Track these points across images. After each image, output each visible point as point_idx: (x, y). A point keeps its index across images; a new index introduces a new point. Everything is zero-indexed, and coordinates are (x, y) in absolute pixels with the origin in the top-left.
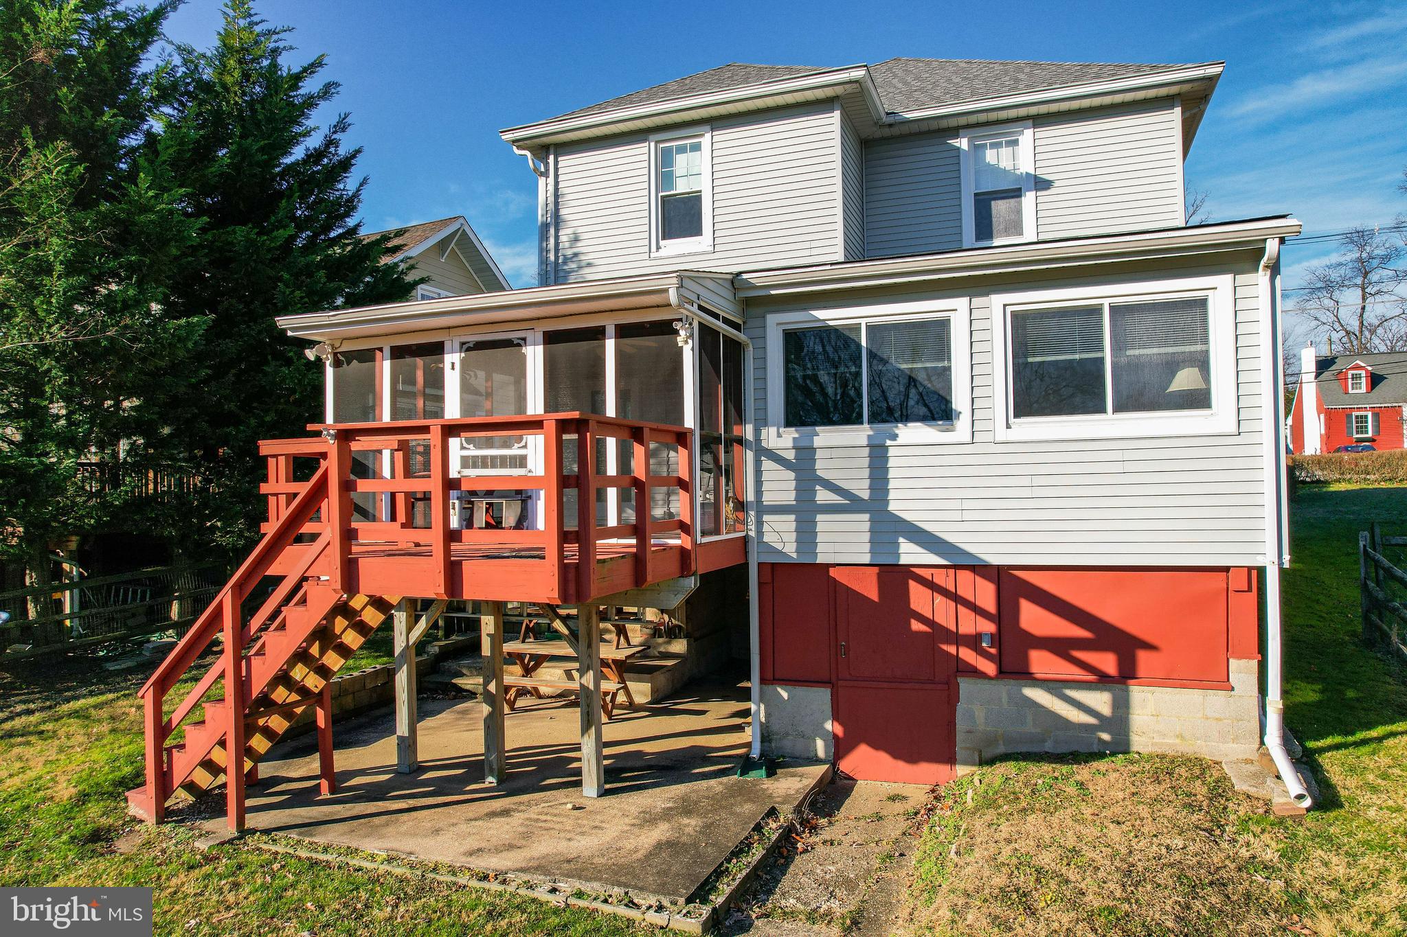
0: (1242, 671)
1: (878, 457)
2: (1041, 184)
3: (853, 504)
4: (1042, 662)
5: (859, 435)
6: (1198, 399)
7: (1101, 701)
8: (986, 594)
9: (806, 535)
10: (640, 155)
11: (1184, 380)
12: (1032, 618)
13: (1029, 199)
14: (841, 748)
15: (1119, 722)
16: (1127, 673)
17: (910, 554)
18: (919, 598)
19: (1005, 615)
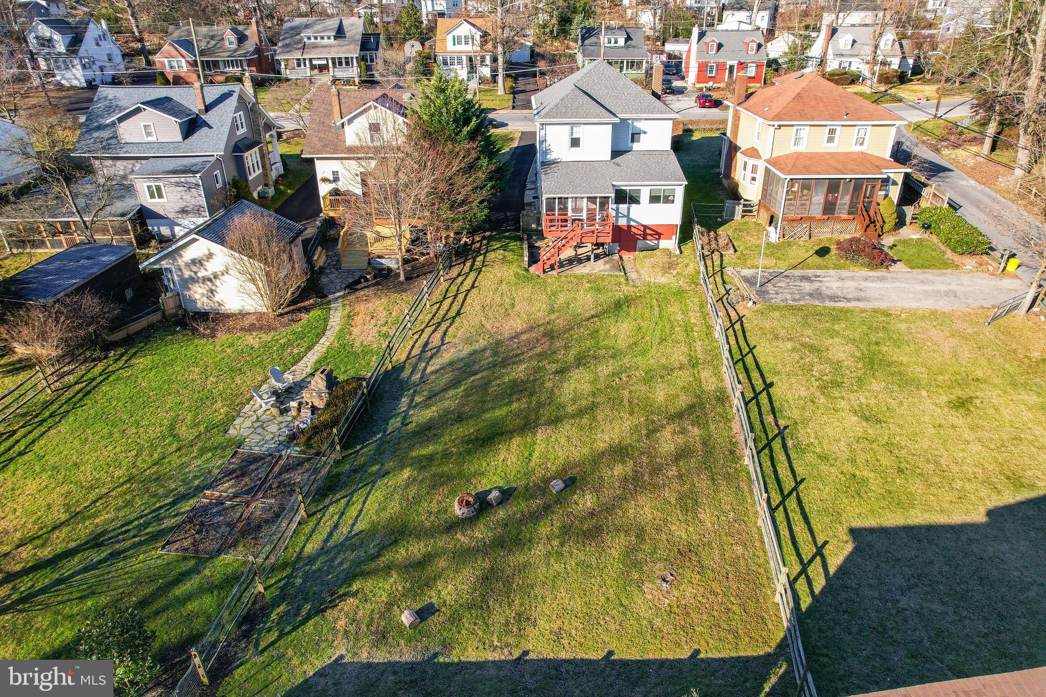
0: (674, 237)
1: (629, 209)
2: (645, 133)
3: (624, 216)
4: (648, 237)
5: (626, 206)
6: (673, 202)
7: (656, 242)
8: (642, 229)
9: (617, 220)
10: (568, 127)
11: (671, 198)
12: (648, 231)
13: (642, 135)
14: (619, 251)
15: (658, 245)
16: (659, 238)
17: (632, 223)
18: (633, 229)
19: (644, 231)
